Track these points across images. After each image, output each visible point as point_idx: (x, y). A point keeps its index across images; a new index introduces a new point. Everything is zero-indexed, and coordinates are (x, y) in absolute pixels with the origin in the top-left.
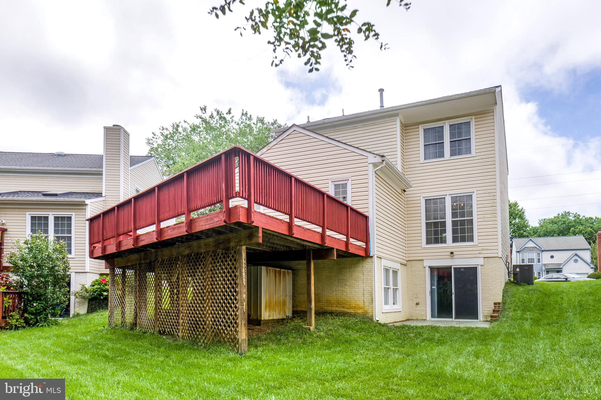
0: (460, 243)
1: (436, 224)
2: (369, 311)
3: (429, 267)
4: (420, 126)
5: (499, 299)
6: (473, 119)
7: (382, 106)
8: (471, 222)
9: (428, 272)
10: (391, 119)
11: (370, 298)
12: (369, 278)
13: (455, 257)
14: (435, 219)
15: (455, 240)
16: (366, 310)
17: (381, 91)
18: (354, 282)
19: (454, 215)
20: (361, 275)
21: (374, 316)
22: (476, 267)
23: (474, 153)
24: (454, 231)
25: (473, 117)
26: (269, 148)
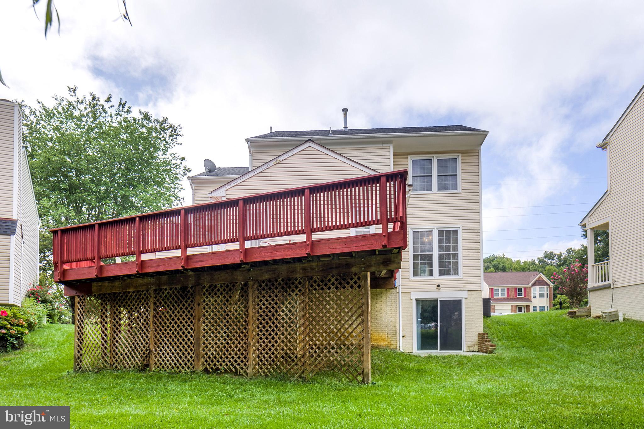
0: (445, 276)
1: (423, 257)
2: (393, 342)
3: (416, 299)
4: (409, 157)
5: (481, 331)
6: (460, 157)
7: (346, 127)
8: (455, 256)
9: (414, 303)
10: (384, 145)
11: (394, 329)
12: (392, 309)
13: (442, 289)
14: (421, 251)
15: (441, 273)
16: (389, 342)
17: (345, 110)
18: (377, 313)
19: (441, 248)
20: (384, 306)
21: (398, 347)
22: (461, 300)
23: (461, 189)
24: (441, 265)
25: (460, 155)
26: (277, 162)
